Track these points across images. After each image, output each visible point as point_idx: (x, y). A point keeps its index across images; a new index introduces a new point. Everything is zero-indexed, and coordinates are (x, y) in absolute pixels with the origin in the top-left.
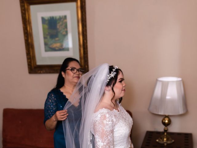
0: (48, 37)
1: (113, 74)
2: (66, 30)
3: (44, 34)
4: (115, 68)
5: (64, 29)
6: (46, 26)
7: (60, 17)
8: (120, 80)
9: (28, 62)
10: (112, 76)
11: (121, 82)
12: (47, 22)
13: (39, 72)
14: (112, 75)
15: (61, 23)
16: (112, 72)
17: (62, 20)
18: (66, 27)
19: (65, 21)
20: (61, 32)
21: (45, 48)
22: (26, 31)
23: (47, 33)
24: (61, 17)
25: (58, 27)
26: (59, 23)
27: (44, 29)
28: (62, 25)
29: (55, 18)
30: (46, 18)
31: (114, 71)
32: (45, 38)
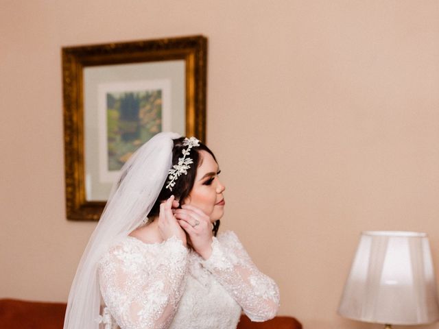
0: (118, 138)
1: (183, 164)
2: (157, 122)
3: (110, 131)
4: (190, 147)
5: (154, 120)
6: (116, 114)
7: (147, 93)
8: (207, 179)
9: (67, 193)
10: (182, 171)
11: (208, 183)
12: (118, 105)
13: (90, 216)
14: (182, 167)
15: (148, 107)
16: (180, 159)
17: (152, 99)
18: (159, 115)
19: (158, 102)
20: (148, 126)
21: (109, 161)
22: (69, 123)
23: (116, 129)
24: (150, 93)
25: (141, 115)
26: (144, 106)
27: (110, 120)
28: (150, 111)
29: (135, 96)
30: (117, 96)
31: (187, 157)
32: (110, 140)
